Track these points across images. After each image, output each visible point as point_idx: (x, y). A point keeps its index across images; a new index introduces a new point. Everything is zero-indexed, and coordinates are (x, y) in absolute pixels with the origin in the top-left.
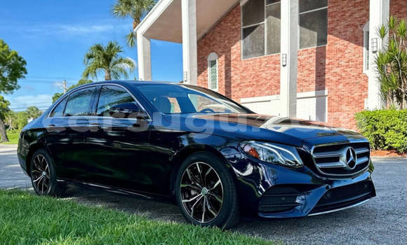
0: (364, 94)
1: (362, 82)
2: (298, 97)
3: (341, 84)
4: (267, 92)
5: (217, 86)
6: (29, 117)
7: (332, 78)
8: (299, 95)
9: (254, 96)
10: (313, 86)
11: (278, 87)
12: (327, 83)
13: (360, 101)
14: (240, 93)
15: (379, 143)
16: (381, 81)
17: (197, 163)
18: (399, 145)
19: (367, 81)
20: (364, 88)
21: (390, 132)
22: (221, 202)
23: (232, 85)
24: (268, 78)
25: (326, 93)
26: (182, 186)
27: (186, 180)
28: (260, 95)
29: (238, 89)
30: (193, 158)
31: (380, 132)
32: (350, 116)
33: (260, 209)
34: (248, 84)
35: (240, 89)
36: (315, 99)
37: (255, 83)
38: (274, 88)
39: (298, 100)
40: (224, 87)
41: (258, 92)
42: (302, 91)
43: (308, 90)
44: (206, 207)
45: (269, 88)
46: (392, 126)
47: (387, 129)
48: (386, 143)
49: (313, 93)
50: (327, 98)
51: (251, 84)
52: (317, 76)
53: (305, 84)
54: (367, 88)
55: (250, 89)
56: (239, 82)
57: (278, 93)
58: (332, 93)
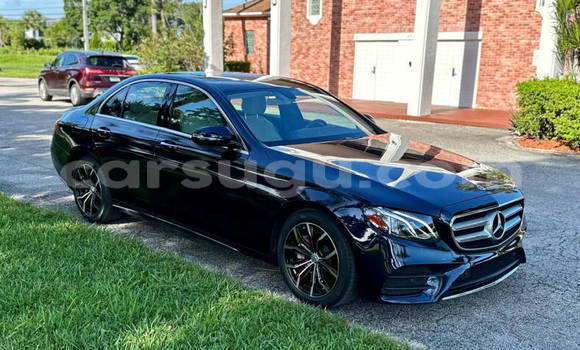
0: (533, 42)
1: (533, 24)
2: (439, 38)
3: (503, 25)
4: (394, 27)
5: (321, 10)
6: (28, 28)
7: (490, 14)
8: (441, 35)
9: (374, 32)
10: (462, 24)
11: (411, 21)
12: (483, 21)
13: (527, 52)
14: (354, 25)
15: (546, 129)
16: (559, 33)
17: (308, 224)
18: (572, 137)
19: (539, 23)
20: (535, 33)
21: (563, 118)
22: (336, 277)
23: (343, 12)
24: (397, 6)
25: (480, 36)
26: (286, 247)
27: (292, 240)
28: (384, 30)
29: (351, 18)
30: (302, 216)
31: (549, 116)
32: (511, 74)
33: (383, 291)
34: (367, 12)
35: (355, 19)
36: (463, 43)
37: (378, 11)
38: (404, 22)
39: (439, 43)
40: (330, 13)
41: (380, 25)
42: (445, 30)
43: (455, 30)
44: (316, 277)
45: (398, 21)
46: (565, 109)
47: (558, 113)
48: (556, 132)
49: (461, 35)
50: (480, 43)
51: (370, 12)
52: (469, 10)
53: (451, 19)
54: (539, 33)
55: (369, 20)
56: (354, 7)
57: (411, 30)
58: (488, 38)
